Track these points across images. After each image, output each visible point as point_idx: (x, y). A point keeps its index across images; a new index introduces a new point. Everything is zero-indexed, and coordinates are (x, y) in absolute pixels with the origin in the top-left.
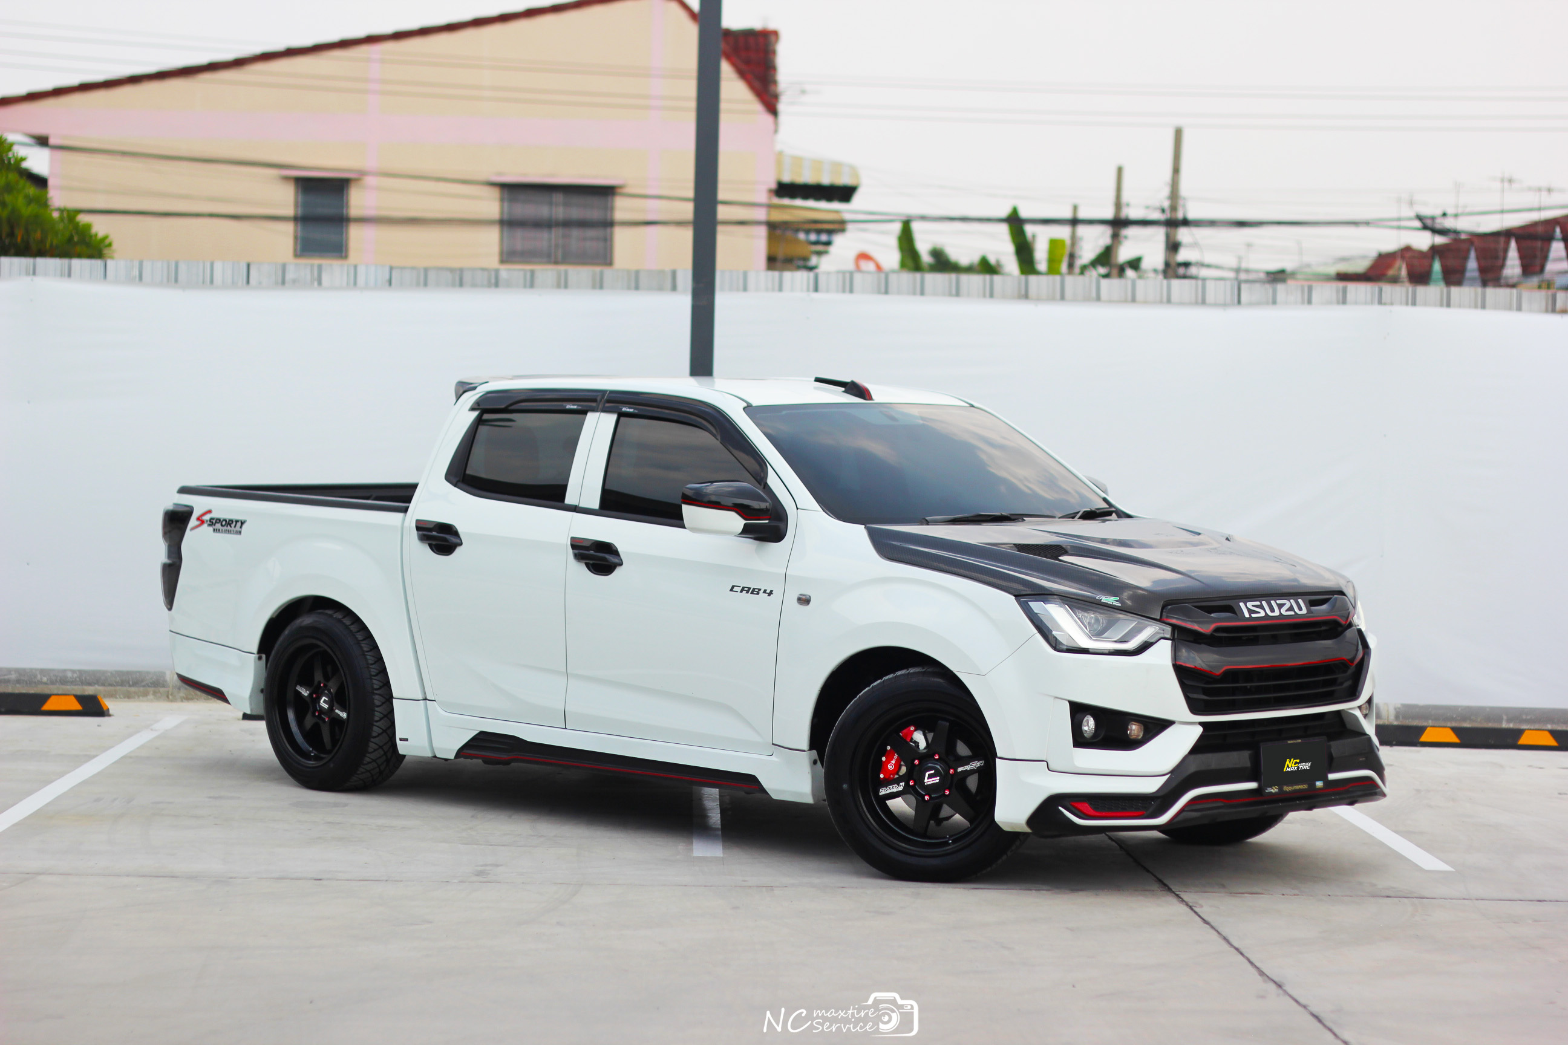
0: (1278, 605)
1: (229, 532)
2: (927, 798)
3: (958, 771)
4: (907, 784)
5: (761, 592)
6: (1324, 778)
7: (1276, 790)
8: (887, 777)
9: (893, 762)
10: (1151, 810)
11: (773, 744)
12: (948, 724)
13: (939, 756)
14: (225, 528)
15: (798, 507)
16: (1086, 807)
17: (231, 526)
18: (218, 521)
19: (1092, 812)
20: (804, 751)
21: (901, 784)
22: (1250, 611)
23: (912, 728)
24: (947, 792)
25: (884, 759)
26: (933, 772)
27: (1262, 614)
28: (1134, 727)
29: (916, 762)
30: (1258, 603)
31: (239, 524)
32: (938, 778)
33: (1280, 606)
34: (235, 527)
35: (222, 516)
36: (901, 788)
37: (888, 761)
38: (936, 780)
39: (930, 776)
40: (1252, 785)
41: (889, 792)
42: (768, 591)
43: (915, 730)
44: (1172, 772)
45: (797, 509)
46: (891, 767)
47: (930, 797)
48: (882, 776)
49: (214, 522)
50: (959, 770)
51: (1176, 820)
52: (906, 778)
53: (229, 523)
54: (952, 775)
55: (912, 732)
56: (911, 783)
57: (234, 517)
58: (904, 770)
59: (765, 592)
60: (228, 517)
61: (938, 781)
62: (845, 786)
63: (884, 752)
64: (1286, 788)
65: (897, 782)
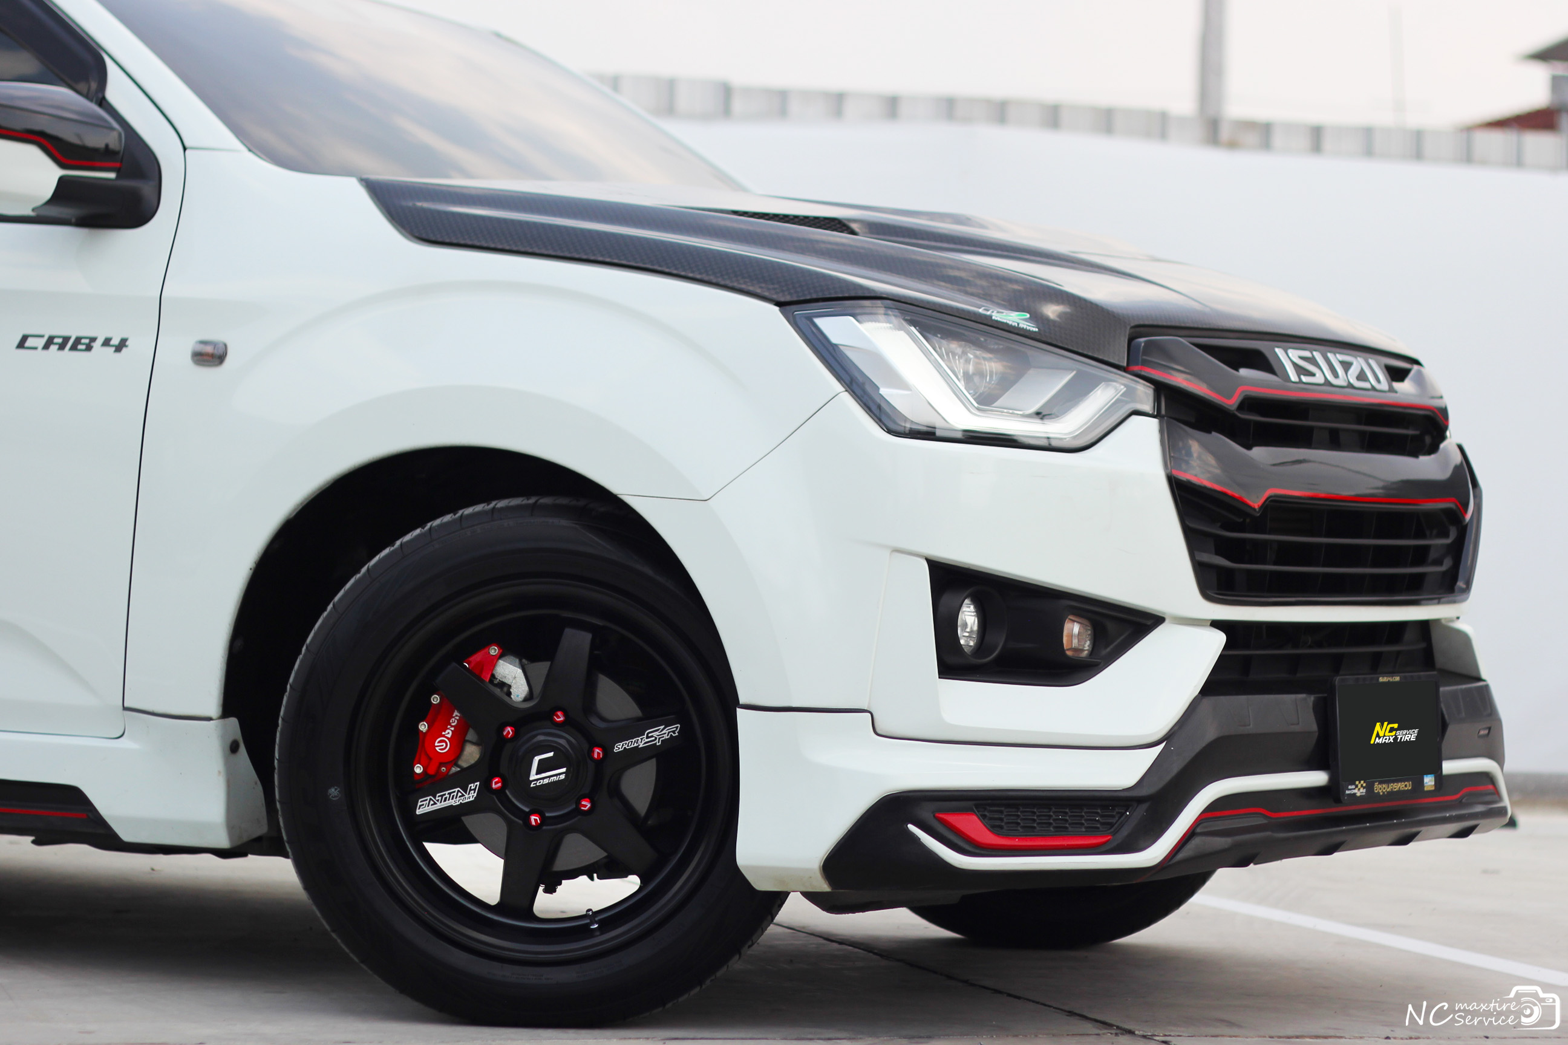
0: (1342, 363)
2: (534, 819)
3: (616, 750)
4: (485, 787)
5: (97, 345)
6: (1437, 770)
7: (1362, 790)
8: (431, 771)
9: (449, 733)
10: (1125, 832)
11: (125, 709)
12: (588, 637)
13: (565, 715)
15: (187, 144)
16: (973, 825)
19: (988, 837)
20: (209, 719)
21: (472, 786)
22: (1300, 370)
23: (494, 651)
24: (586, 805)
25: (423, 727)
26: (551, 754)
27: (1319, 379)
28: (1076, 628)
29: (509, 731)
30: (1307, 354)
32: (564, 770)
33: (1346, 366)
36: (470, 797)
37: (436, 731)
38: (559, 774)
39: (543, 767)
40: (1317, 778)
41: (439, 806)
42: (115, 341)
43: (501, 656)
44: (1168, 737)
45: (185, 149)
46: (442, 746)
47: (542, 817)
48: (418, 769)
50: (619, 747)
51: (1181, 856)
52: (483, 771)
54: (599, 763)
55: (493, 662)
56: (496, 784)
58: (471, 754)
59: (107, 342)
61: (563, 777)
62: (334, 792)
63: (423, 710)
64: (1380, 788)
65: (462, 781)
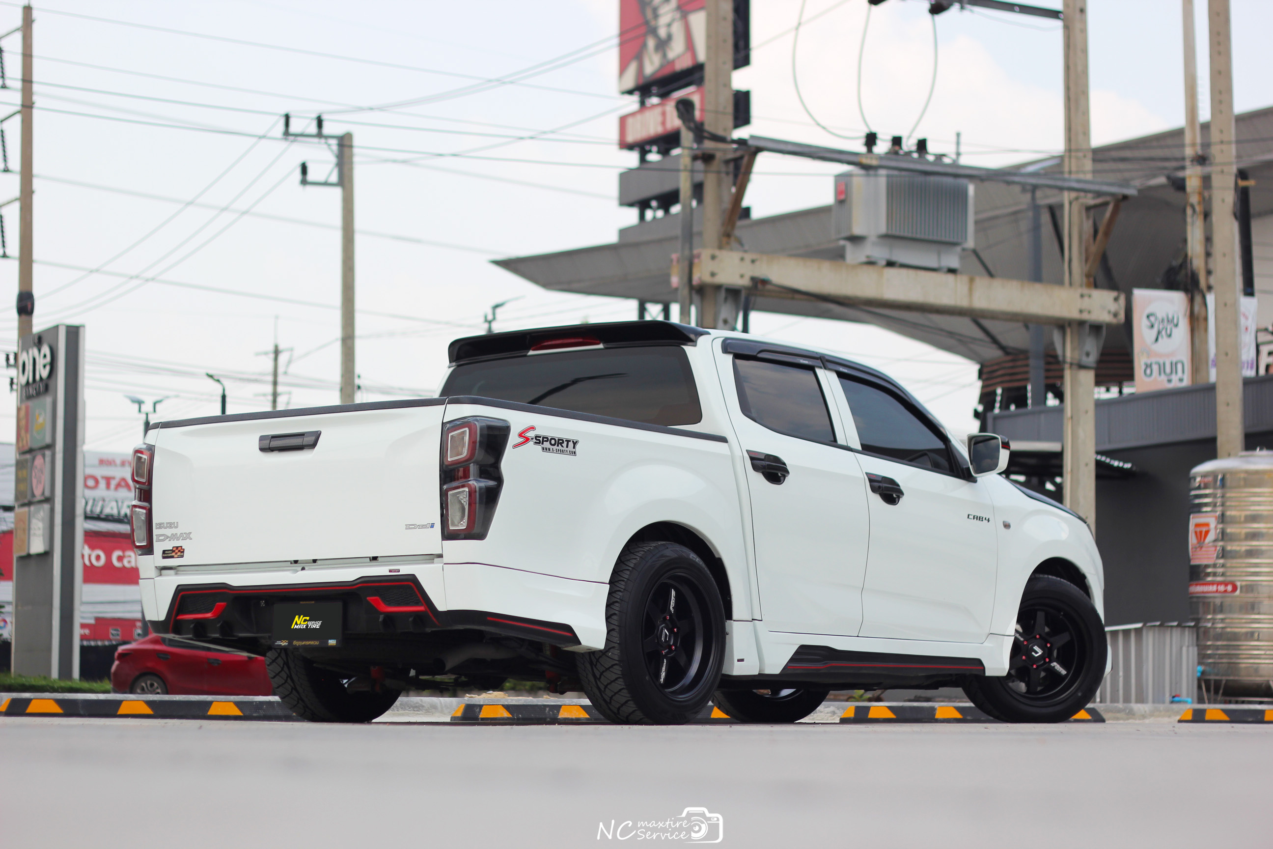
1: (562, 452)
14: (555, 447)
17: (562, 447)
18: (546, 439)
31: (571, 444)
34: (567, 447)
35: (550, 434)
49: (541, 439)
53: (560, 442)
57: (565, 436)
60: (557, 435)
